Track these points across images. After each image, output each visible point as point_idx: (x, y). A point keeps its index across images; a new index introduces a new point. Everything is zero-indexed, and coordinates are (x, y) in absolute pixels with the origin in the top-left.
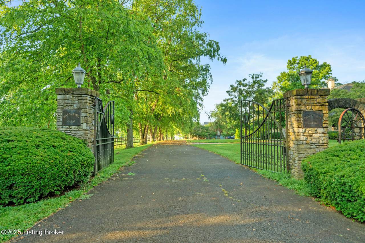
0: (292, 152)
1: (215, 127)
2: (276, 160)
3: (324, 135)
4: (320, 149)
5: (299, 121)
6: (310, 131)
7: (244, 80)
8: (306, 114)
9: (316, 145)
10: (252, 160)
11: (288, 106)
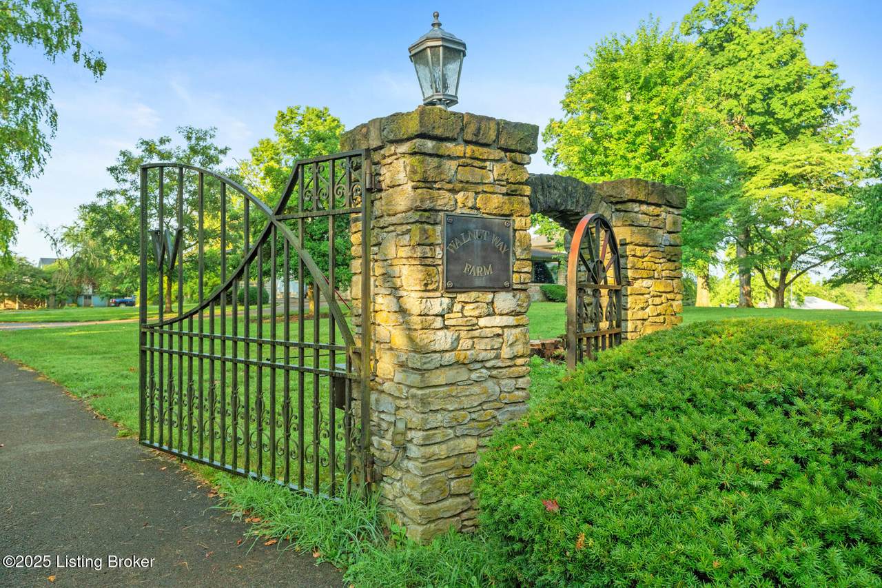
0: (387, 404)
1: (75, 273)
2: (309, 438)
3: (515, 323)
4: (503, 382)
5: (429, 261)
6: (470, 305)
7: (162, 142)
8: (457, 227)
9: (488, 364)
10: (191, 428)
11: (369, 190)
